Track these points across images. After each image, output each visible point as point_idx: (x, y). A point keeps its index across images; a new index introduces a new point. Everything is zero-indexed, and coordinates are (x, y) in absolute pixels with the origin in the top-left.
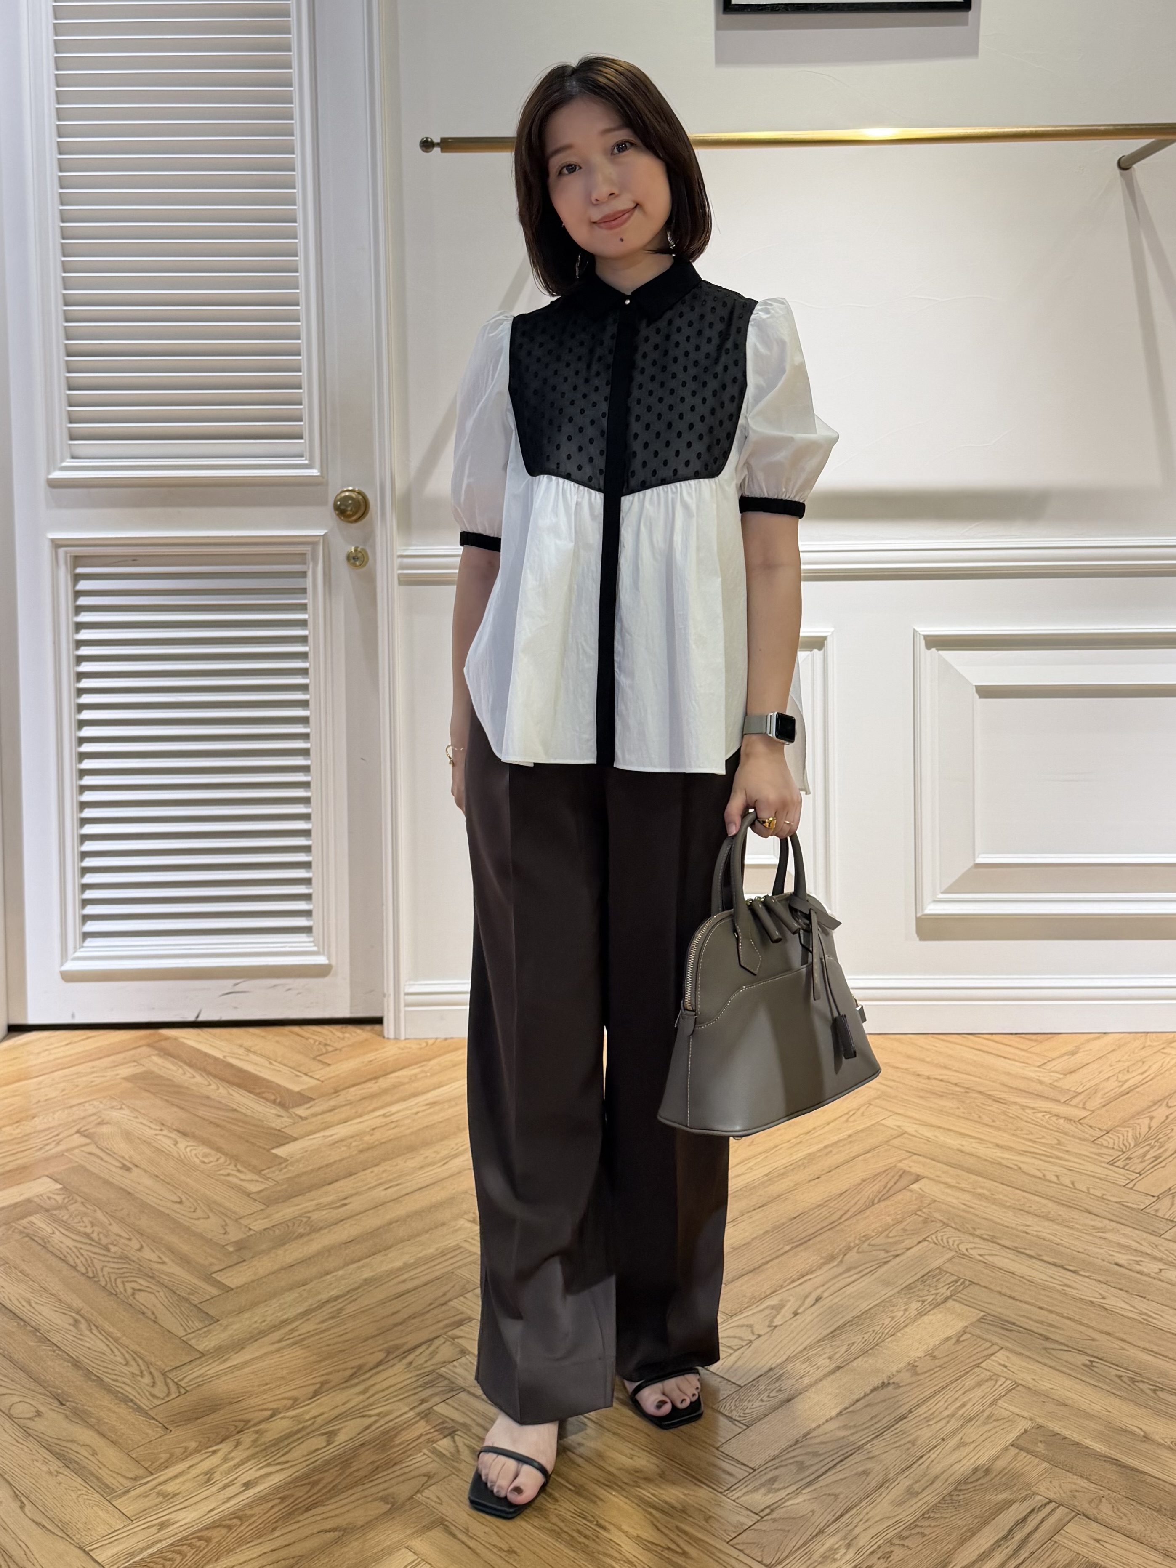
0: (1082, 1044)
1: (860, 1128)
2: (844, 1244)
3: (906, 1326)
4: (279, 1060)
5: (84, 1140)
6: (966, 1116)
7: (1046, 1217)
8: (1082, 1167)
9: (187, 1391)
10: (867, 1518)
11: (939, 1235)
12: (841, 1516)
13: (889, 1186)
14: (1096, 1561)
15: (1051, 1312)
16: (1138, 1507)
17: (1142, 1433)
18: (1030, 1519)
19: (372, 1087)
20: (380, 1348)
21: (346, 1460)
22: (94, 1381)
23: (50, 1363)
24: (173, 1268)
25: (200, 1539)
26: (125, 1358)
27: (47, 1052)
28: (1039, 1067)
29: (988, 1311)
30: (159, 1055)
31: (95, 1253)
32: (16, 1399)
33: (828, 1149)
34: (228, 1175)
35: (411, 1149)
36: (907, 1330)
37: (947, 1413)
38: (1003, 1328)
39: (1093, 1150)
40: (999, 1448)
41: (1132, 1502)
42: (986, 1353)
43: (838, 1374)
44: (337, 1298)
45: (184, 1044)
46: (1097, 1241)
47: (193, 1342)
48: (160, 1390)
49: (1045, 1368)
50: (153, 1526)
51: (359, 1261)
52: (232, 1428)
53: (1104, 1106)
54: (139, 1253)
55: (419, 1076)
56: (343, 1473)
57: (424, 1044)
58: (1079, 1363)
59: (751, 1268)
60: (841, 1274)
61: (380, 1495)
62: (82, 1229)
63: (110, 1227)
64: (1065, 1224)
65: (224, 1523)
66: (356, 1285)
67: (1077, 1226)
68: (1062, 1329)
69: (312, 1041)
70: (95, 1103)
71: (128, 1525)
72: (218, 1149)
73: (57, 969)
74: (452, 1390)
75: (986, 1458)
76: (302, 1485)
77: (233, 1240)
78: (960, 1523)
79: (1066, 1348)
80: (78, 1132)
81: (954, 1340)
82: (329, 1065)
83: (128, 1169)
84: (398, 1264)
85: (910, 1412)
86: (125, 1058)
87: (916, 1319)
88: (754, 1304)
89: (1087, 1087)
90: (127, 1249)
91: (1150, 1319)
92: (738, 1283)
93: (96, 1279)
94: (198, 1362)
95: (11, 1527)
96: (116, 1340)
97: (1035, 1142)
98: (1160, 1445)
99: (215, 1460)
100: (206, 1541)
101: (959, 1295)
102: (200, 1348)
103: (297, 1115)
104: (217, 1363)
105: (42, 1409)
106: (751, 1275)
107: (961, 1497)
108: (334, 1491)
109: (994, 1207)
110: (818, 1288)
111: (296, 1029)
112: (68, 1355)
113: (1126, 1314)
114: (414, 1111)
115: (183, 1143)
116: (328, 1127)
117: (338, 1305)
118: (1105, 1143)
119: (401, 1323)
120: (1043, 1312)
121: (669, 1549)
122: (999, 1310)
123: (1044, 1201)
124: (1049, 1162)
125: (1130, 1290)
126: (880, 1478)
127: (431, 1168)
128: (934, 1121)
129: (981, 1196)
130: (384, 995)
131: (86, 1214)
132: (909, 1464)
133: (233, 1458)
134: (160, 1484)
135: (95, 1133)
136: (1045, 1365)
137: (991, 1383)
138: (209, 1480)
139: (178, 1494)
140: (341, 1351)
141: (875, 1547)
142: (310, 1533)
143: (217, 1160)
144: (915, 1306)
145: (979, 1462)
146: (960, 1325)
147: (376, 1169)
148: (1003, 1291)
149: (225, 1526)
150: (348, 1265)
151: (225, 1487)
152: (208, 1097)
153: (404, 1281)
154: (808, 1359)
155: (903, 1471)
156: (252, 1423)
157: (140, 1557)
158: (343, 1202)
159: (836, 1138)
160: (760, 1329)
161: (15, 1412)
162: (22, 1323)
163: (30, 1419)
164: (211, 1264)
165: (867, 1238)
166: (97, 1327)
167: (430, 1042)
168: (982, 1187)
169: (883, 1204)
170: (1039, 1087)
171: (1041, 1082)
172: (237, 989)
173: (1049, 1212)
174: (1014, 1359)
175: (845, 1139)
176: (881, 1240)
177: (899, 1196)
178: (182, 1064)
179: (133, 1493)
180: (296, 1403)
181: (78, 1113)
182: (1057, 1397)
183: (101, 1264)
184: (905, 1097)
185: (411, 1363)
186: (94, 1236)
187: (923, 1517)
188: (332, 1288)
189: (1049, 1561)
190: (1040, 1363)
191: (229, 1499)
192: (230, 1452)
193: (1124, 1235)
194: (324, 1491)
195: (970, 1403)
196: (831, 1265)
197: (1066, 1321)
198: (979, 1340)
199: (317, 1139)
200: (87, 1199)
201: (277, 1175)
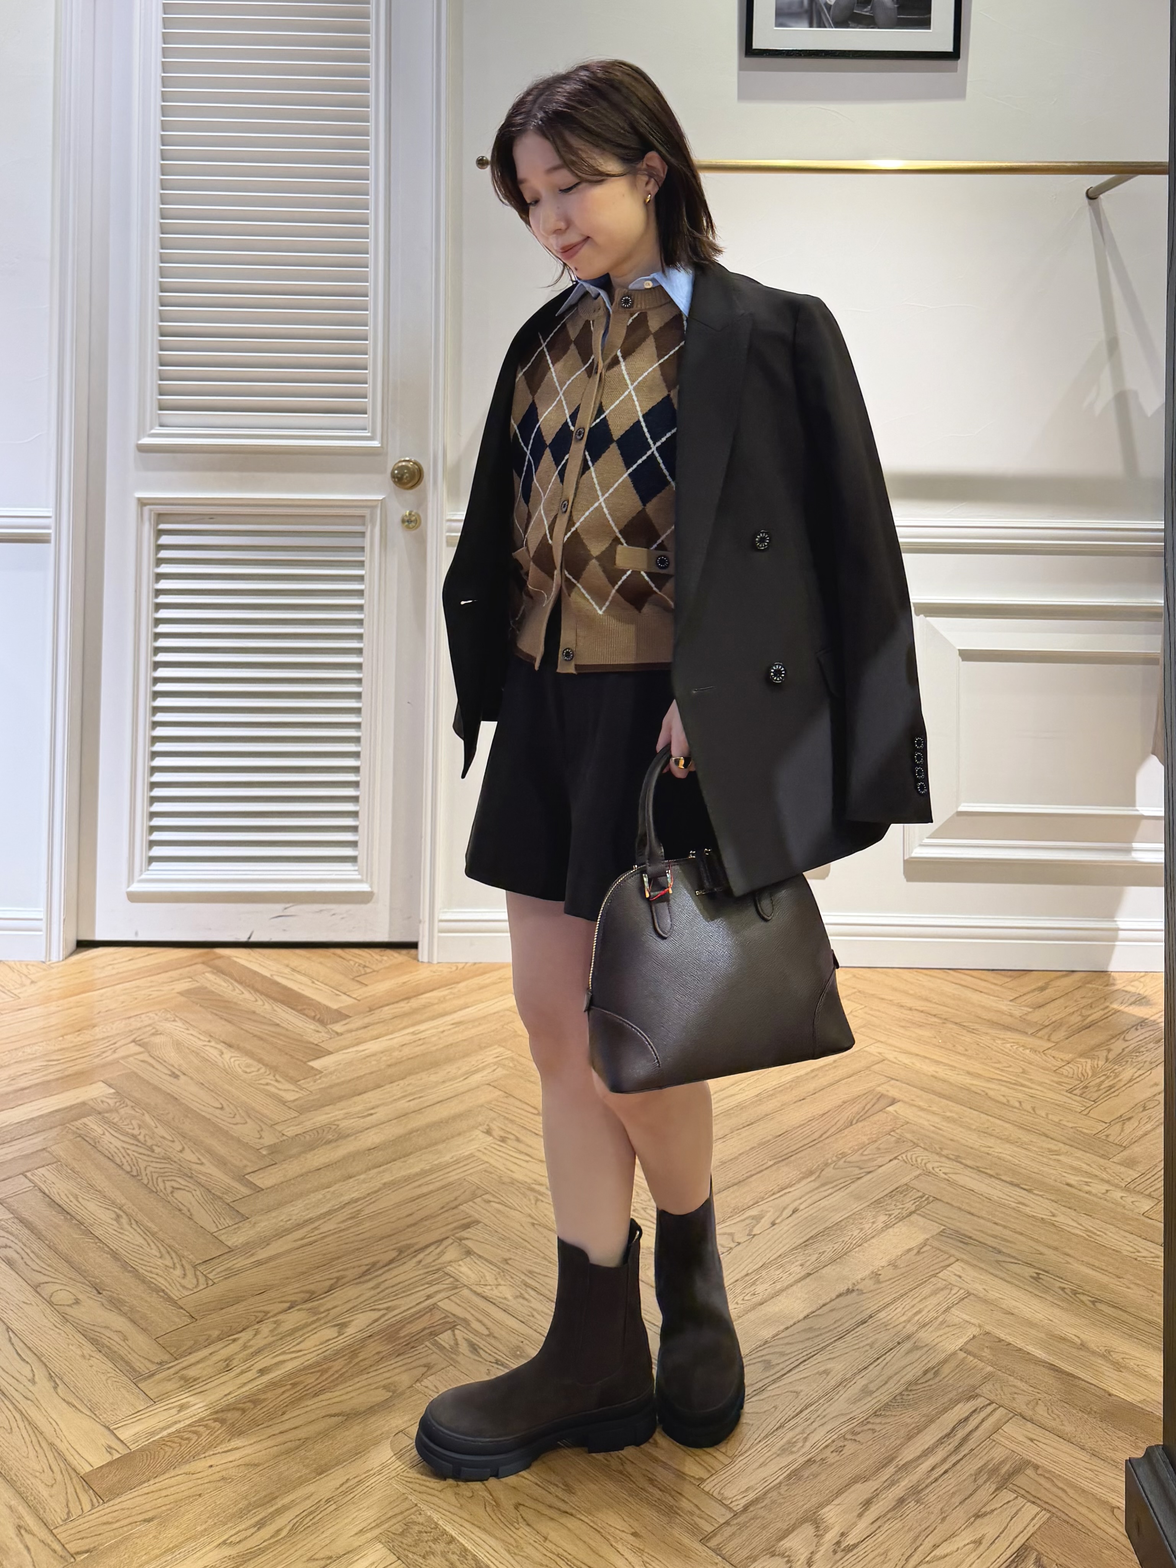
0: (1052, 981)
2: (822, 1160)
3: (873, 1237)
4: (321, 979)
5: (138, 1049)
6: (942, 1045)
7: (1008, 1140)
8: (1042, 1094)
9: (215, 1283)
10: (824, 1414)
11: (909, 1154)
12: (801, 1411)
13: (866, 1109)
14: (1029, 1458)
15: (1005, 1227)
16: (1071, 1409)
18: (971, 1419)
19: (405, 1006)
20: (392, 1247)
21: (355, 1350)
22: (129, 1272)
24: (210, 1168)
25: (215, 1420)
26: (160, 1252)
27: (110, 967)
28: (1011, 1001)
29: (948, 1225)
30: (213, 973)
31: (140, 1154)
32: (58, 1287)
34: (267, 1084)
35: (435, 1065)
36: (873, 1241)
37: (904, 1318)
38: (961, 1242)
39: (1053, 1078)
40: (950, 1352)
41: (1066, 1405)
42: (942, 1264)
43: (808, 1280)
44: (356, 1200)
45: (236, 962)
46: (1051, 1163)
47: (223, 1238)
48: (190, 1281)
49: (996, 1279)
50: (173, 1408)
51: (380, 1166)
52: (253, 1318)
53: (1068, 1038)
54: (181, 1155)
55: (447, 998)
56: (350, 1362)
57: (454, 968)
58: (1026, 1275)
59: (736, 1181)
60: (817, 1188)
61: (382, 1383)
62: (130, 1131)
64: (1023, 1146)
65: (239, 1406)
66: (376, 1189)
67: (1034, 1148)
68: (1015, 1243)
69: (352, 963)
70: (151, 1015)
71: (151, 1406)
72: (260, 1061)
73: (125, 889)
74: (456, 1288)
75: (937, 1361)
76: (312, 1373)
77: (267, 1144)
78: (909, 1421)
79: (1016, 1261)
80: (134, 1041)
81: (915, 1251)
82: (366, 985)
83: (177, 1077)
84: (416, 1169)
85: (871, 1317)
86: (181, 974)
87: (883, 1230)
88: (737, 1213)
89: (1054, 1019)
90: (171, 1150)
91: (1094, 1236)
92: (725, 1193)
93: (139, 1178)
94: (225, 1256)
95: (44, 1405)
96: (153, 1234)
97: (1002, 1070)
98: (1094, 1353)
99: (234, 1348)
100: (221, 1423)
101: (923, 1210)
102: (229, 1244)
103: (333, 1031)
104: (243, 1258)
105: (80, 1297)
106: (735, 1187)
107: (911, 1397)
108: (341, 1378)
109: (961, 1129)
110: (795, 1200)
111: (339, 951)
112: (108, 1247)
113: (1073, 1231)
114: (441, 1029)
115: (228, 1054)
116: (361, 1043)
117: (357, 1207)
118: (1065, 1073)
119: (414, 1225)
120: (998, 1227)
122: (958, 1224)
123: (1007, 1125)
124: (1014, 1089)
125: (1079, 1209)
126: (839, 1378)
127: (451, 1083)
128: (915, 1050)
129: (950, 1119)
130: (420, 922)
131: (134, 1117)
132: (866, 1364)
133: (251, 1346)
134: (184, 1368)
135: (148, 1043)
136: (996, 1276)
137: (946, 1292)
138: (228, 1365)
139: (199, 1378)
140: (357, 1249)
141: (830, 1441)
142: (315, 1417)
143: (259, 1070)
144: (882, 1218)
145: (930, 1365)
146: (921, 1238)
147: (402, 1083)
148: (963, 1207)
149: (238, 1409)
150: (370, 1170)
151: (242, 1373)
152: (254, 1012)
153: (420, 1186)
154: (782, 1266)
155: (860, 1371)
156: (271, 1314)
157: (159, 1436)
158: (370, 1112)
160: (741, 1237)
161: (56, 1298)
162: (69, 1217)
163: (68, 1305)
164: (246, 1166)
165: (844, 1155)
166: (137, 1222)
167: (460, 966)
168: (951, 1111)
169: (860, 1124)
170: (1010, 1020)
171: (1011, 1015)
172: (287, 912)
173: (1010, 1135)
174: (969, 1270)
176: (855, 1158)
177: (876, 1118)
178: (232, 981)
179: (157, 1377)
180: (311, 1296)
181: (135, 1023)
182: (1004, 1306)
183: (145, 1164)
184: (888, 1027)
185: (420, 1262)
186: (141, 1138)
187: (875, 1414)
188: (352, 1191)
189: (986, 1459)
190: (992, 1274)
191: (245, 1384)
192: (250, 1340)
193: (1078, 1158)
194: (332, 1378)
195: (926, 1310)
196: (809, 1179)
197: (1017, 1236)
198: (938, 1252)
199: (350, 1054)
200: (137, 1103)
201: (312, 1085)
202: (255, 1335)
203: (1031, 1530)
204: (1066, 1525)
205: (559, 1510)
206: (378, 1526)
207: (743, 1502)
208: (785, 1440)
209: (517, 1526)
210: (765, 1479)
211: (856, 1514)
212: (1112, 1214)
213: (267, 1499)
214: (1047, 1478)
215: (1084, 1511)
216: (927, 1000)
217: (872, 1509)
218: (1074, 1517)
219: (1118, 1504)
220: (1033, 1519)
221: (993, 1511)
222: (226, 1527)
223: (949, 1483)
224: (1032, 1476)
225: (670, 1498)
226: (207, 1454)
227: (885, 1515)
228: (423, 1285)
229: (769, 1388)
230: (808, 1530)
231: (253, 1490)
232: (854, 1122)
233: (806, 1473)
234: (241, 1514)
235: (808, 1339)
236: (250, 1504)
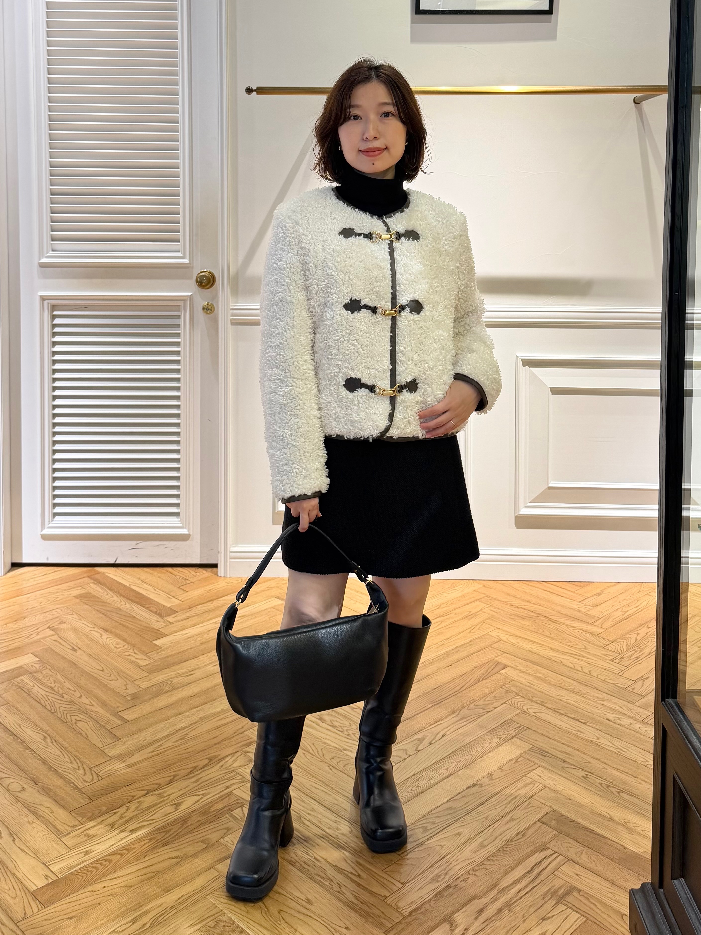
0: (605, 589)
1: (477, 637)
2: (461, 704)
3: (489, 752)
4: (160, 588)
5: (52, 633)
6: (536, 630)
7: (573, 691)
8: (596, 662)
9: (102, 779)
10: (457, 859)
11: (513, 700)
12: (444, 857)
13: (489, 671)
14: (576, 886)
15: (568, 746)
16: (602, 857)
17: (609, 816)
18: (543, 862)
19: (210, 606)
20: (206, 757)
21: (185, 820)
22: (53, 771)
23: (30, 761)
24: (97, 708)
25: (106, 860)
26: (70, 759)
27: (33, 580)
28: (579, 602)
29: (534, 744)
30: (94, 583)
31: (56, 699)
32: (12, 781)
33: (457, 649)
34: (129, 655)
36: (490, 754)
37: (506, 802)
38: (542, 755)
39: (603, 652)
40: (532, 822)
41: (598, 854)
42: (530, 769)
43: (450, 778)
44: (184, 728)
45: (108, 576)
46: (599, 706)
47: (106, 751)
48: (88, 778)
49: (562, 778)
50: (82, 853)
51: (197, 707)
52: (126, 800)
53: (613, 626)
54: (80, 700)
56: (182, 826)
57: (240, 581)
58: (580, 776)
59: (409, 717)
60: (457, 721)
61: (202, 839)
62: (49, 684)
63: (64, 684)
64: (582, 695)
65: (119, 852)
66: (195, 721)
67: (589, 697)
68: (573, 756)
70: (58, 610)
71: (69, 852)
72: (124, 640)
73: (39, 533)
74: (244, 782)
75: (524, 827)
76: (160, 833)
77: (130, 693)
78: (506, 863)
79: (574, 767)
80: (49, 627)
81: (514, 760)
82: (187, 592)
83: (75, 650)
84: (219, 709)
85: (486, 801)
86: (76, 584)
87: (495, 748)
88: (411, 736)
89: (605, 614)
90: (73, 697)
91: (621, 752)
93: (56, 714)
94: (109, 762)
95: (8, 851)
96: (65, 749)
97: (572, 647)
98: (617, 823)
99: (115, 818)
100: (109, 862)
101: (520, 735)
102: (110, 755)
103: (168, 621)
104: (119, 763)
105: (25, 786)
106: (408, 721)
107: (508, 849)
108: (177, 837)
109: (545, 684)
110: (444, 729)
111: (170, 569)
112: (40, 756)
113: (608, 748)
115: (105, 636)
116: (184, 629)
117: (184, 732)
118: (610, 649)
119: (218, 743)
120: (564, 746)
121: (351, 873)
122: (541, 744)
123: (572, 682)
124: (579, 659)
125: (613, 735)
126: (466, 838)
128: (519, 634)
129: (539, 678)
130: (219, 553)
131: (52, 676)
132: (482, 830)
133: (125, 817)
134: (86, 830)
135: (58, 628)
136: (562, 776)
137: (532, 786)
138: (112, 828)
139: (95, 836)
140: (185, 758)
141: (460, 875)
142: (163, 859)
143: (124, 646)
145: (520, 830)
146: (518, 752)
147: (209, 654)
148: (544, 734)
149: (119, 854)
150: (191, 709)
151: (121, 832)
152: (120, 609)
153: (221, 719)
154: (435, 769)
155: (479, 834)
156: (136, 797)
157: (74, 870)
158: (190, 673)
159: (462, 643)
160: (411, 752)
161: (11, 787)
162: (16, 738)
163: (19, 792)
164: (118, 707)
165: (474, 701)
166: (56, 741)
168: (540, 673)
169: (484, 681)
170: (579, 615)
171: (579, 611)
172: (137, 546)
173: (575, 688)
174: (546, 772)
175: (468, 643)
176: (480, 702)
177: (494, 677)
178: (106, 589)
179: (71, 835)
180: (160, 787)
181: (49, 616)
182: (565, 795)
183: (59, 705)
184: (503, 619)
185: (222, 766)
186: (56, 689)
187: (487, 859)
188: (181, 722)
189: (551, 885)
190: (559, 775)
191: (122, 839)
192: (125, 813)
193: (614, 703)
194: (172, 836)
195: (519, 797)
196: (452, 716)
197: (576, 751)
198: (528, 761)
199: (177, 636)
200: (53, 667)
201: (155, 656)
202: (127, 810)
203: (574, 927)
204: (594, 925)
205: (304, 914)
206: (200, 922)
207: (409, 910)
208: (434, 874)
209: (280, 923)
210: (421, 897)
211: (473, 917)
212: (633, 738)
213: (138, 906)
214: (586, 897)
215: (605, 916)
216: (528, 601)
217: (483, 915)
218: (599, 920)
219: (626, 913)
220: (576, 921)
221: (553, 916)
222: (114, 922)
223: (528, 900)
224: (576, 896)
225: (367, 908)
226: (102, 880)
227: (490, 918)
228: (224, 780)
229: (425, 843)
230: (446, 926)
231: (129, 901)
232: (481, 680)
233: (446, 894)
234: (123, 915)
235: (449, 814)
236: (127, 909)
